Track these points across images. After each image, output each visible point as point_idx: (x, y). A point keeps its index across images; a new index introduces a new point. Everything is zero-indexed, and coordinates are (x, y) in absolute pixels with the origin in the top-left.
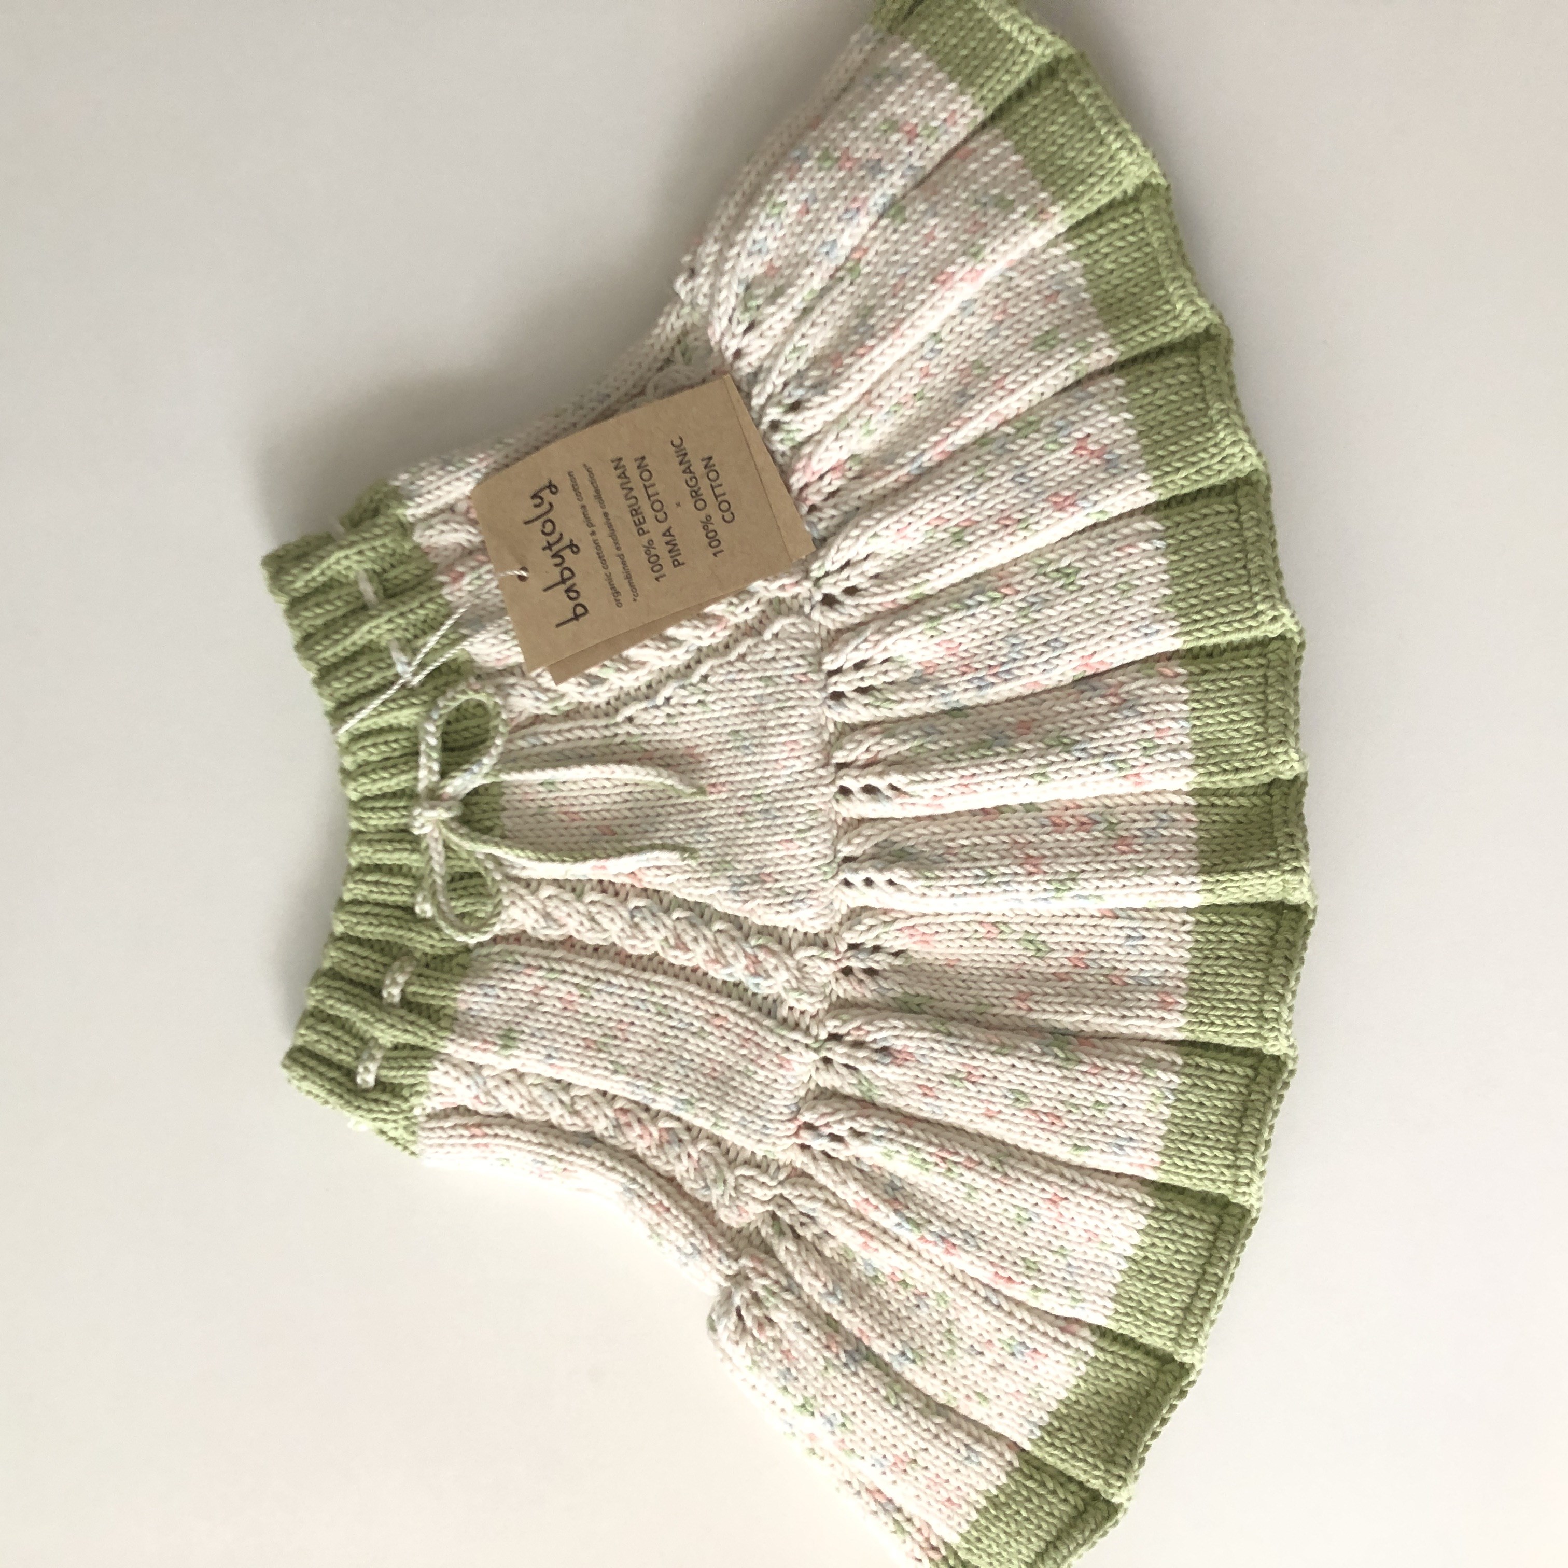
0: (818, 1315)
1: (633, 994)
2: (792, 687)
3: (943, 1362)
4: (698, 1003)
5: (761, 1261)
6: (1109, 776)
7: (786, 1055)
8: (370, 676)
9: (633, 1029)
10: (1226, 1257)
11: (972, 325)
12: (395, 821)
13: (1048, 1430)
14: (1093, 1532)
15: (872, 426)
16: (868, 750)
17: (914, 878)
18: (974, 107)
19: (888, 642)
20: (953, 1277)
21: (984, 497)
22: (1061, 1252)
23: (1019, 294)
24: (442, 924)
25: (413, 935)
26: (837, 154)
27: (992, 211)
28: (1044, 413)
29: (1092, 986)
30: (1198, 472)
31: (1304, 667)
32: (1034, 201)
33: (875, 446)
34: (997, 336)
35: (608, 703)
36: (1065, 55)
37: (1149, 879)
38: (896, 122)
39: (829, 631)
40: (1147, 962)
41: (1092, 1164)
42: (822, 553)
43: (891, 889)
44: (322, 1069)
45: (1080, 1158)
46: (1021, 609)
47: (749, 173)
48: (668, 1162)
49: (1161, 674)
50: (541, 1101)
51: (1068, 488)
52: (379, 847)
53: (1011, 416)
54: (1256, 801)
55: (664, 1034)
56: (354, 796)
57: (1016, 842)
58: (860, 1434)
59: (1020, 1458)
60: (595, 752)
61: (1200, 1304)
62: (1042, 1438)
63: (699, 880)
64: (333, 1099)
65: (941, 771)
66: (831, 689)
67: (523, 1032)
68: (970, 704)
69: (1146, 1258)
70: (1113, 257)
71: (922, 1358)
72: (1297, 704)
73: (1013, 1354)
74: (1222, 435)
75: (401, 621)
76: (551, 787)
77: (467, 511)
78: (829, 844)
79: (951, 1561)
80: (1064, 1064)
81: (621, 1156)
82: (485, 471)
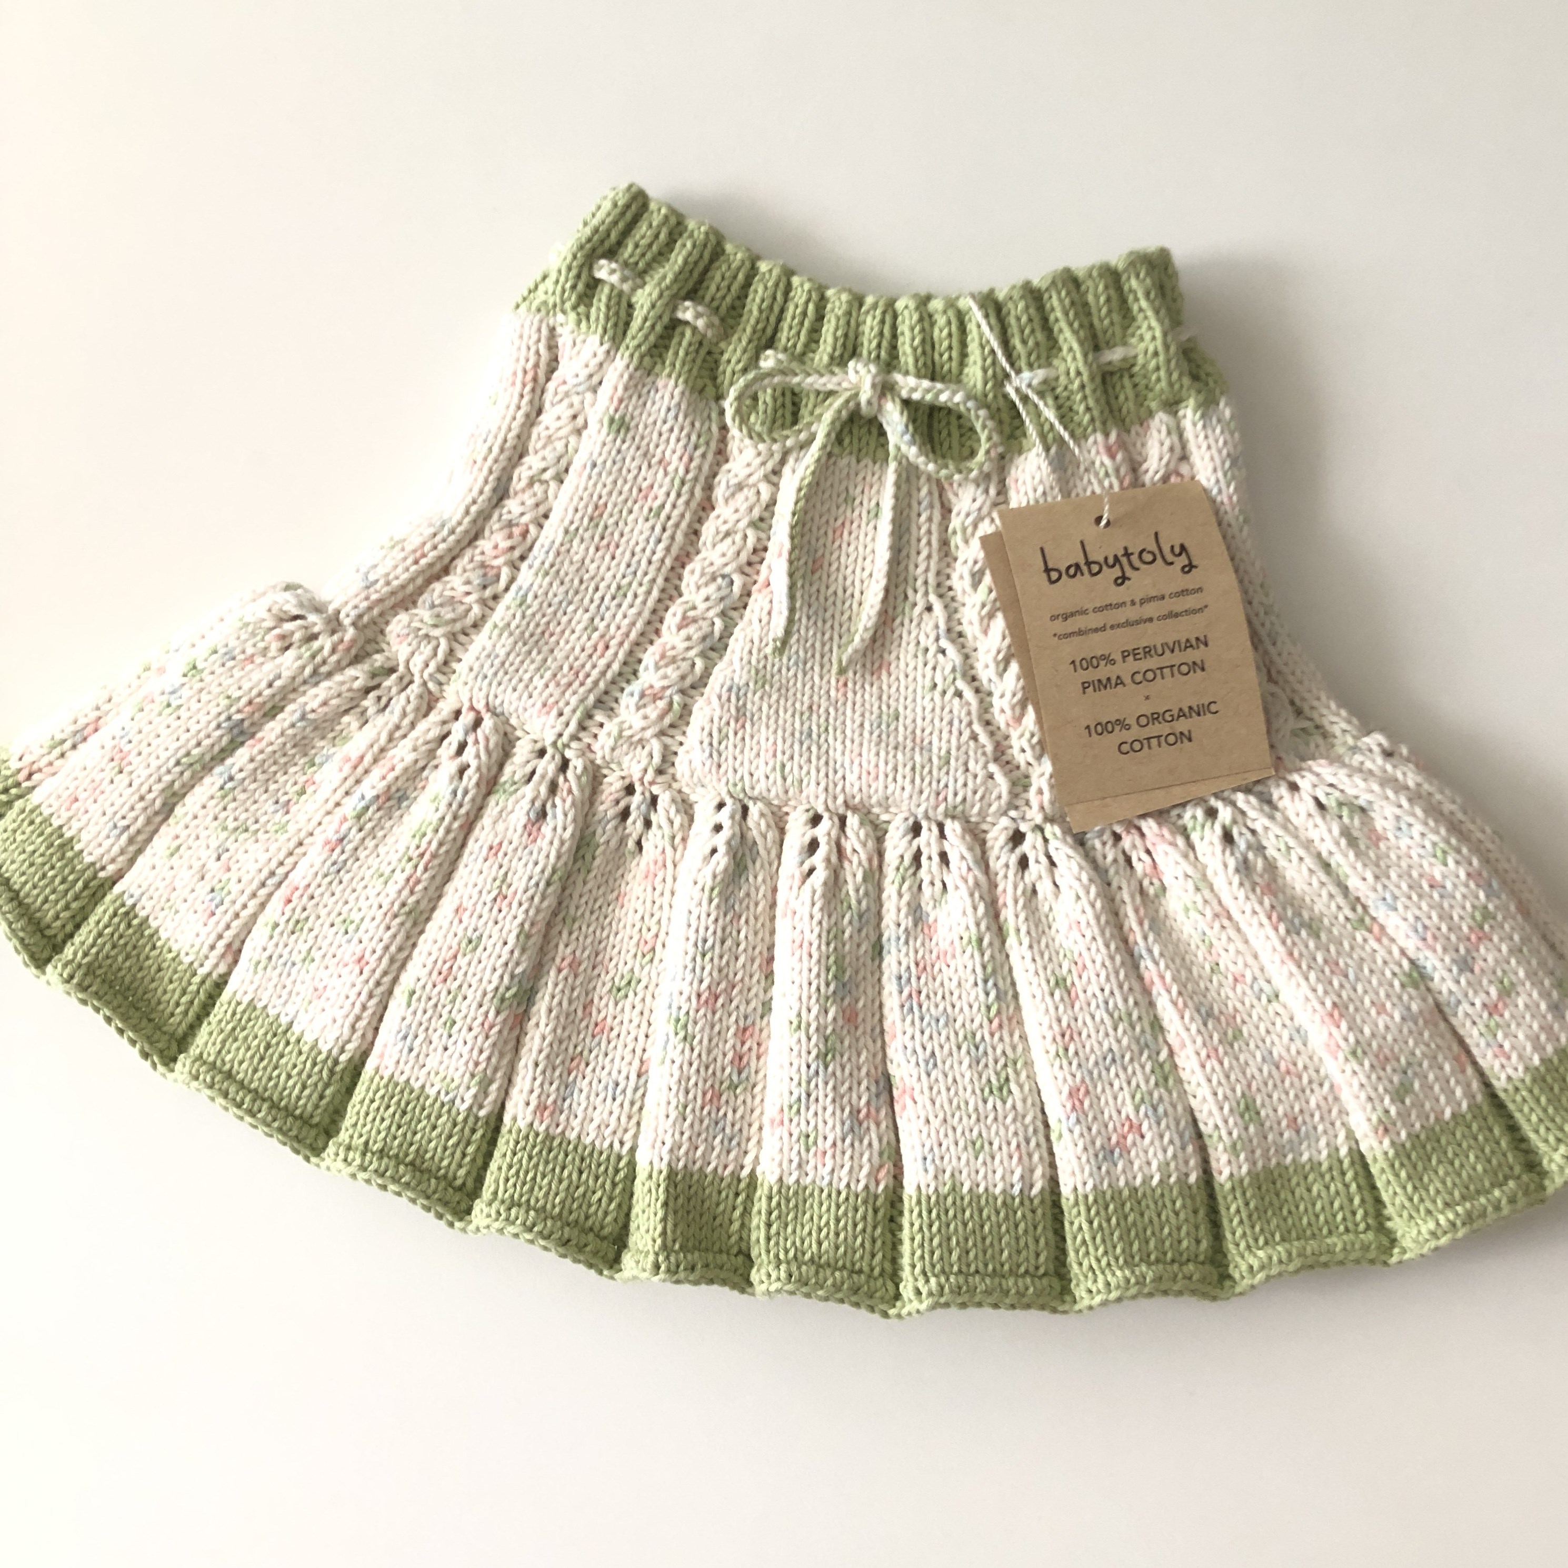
0: (283, 699)
1: (644, 563)
2: (934, 784)
3: (216, 818)
4: (624, 629)
5: (348, 649)
6: (787, 1094)
7: (554, 712)
8: (1024, 342)
9: (608, 558)
10: (276, 1124)
11: (1280, 1037)
12: (866, 343)
13: (130, 913)
14: (22, 940)
15: (1193, 914)
16: (855, 851)
17: (715, 876)
18: (1509, 1078)
19: (964, 891)
20: (300, 844)
21: (1098, 1019)
22: (308, 958)
23: (1303, 1091)
24: (751, 376)
25: (744, 343)
26: (1486, 927)
27: (1396, 1079)
28: (1175, 1095)
29: (574, 1038)
30: (1084, 1242)
31: (863, 1313)
32: (1399, 1124)
33: (1171, 914)
34: (1264, 1060)
35: (950, 589)
36: (1547, 1182)
37: (673, 1115)
38: (1509, 995)
39: (985, 832)
40: (588, 1098)
41: (392, 1005)
42: (1069, 839)
43: (708, 850)
44: (621, 225)
45: (400, 993)
46: (974, 1035)
47: (1483, 832)
48: (465, 571)
49: (881, 1166)
50: (549, 448)
51: (1091, 1106)
52: (842, 322)
53: (1177, 1060)
54: (733, 1239)
55: (597, 589)
56: (900, 305)
57: (734, 987)
58: (156, 720)
59: (106, 879)
60: (902, 566)
61: (232, 1090)
62: (123, 905)
63: (750, 652)
64: (588, 231)
65: (820, 923)
66: (924, 824)
67: (624, 442)
68: (884, 965)
69: (288, 1043)
70: (1324, 1194)
71: (223, 797)
72: (826, 1299)
73: (213, 891)
74: (1118, 1273)
75: (1077, 384)
76: (872, 514)
77: (1178, 474)
78: (765, 794)
79: (14, 791)
80: (499, 995)
81: (480, 522)
82: (1219, 499)
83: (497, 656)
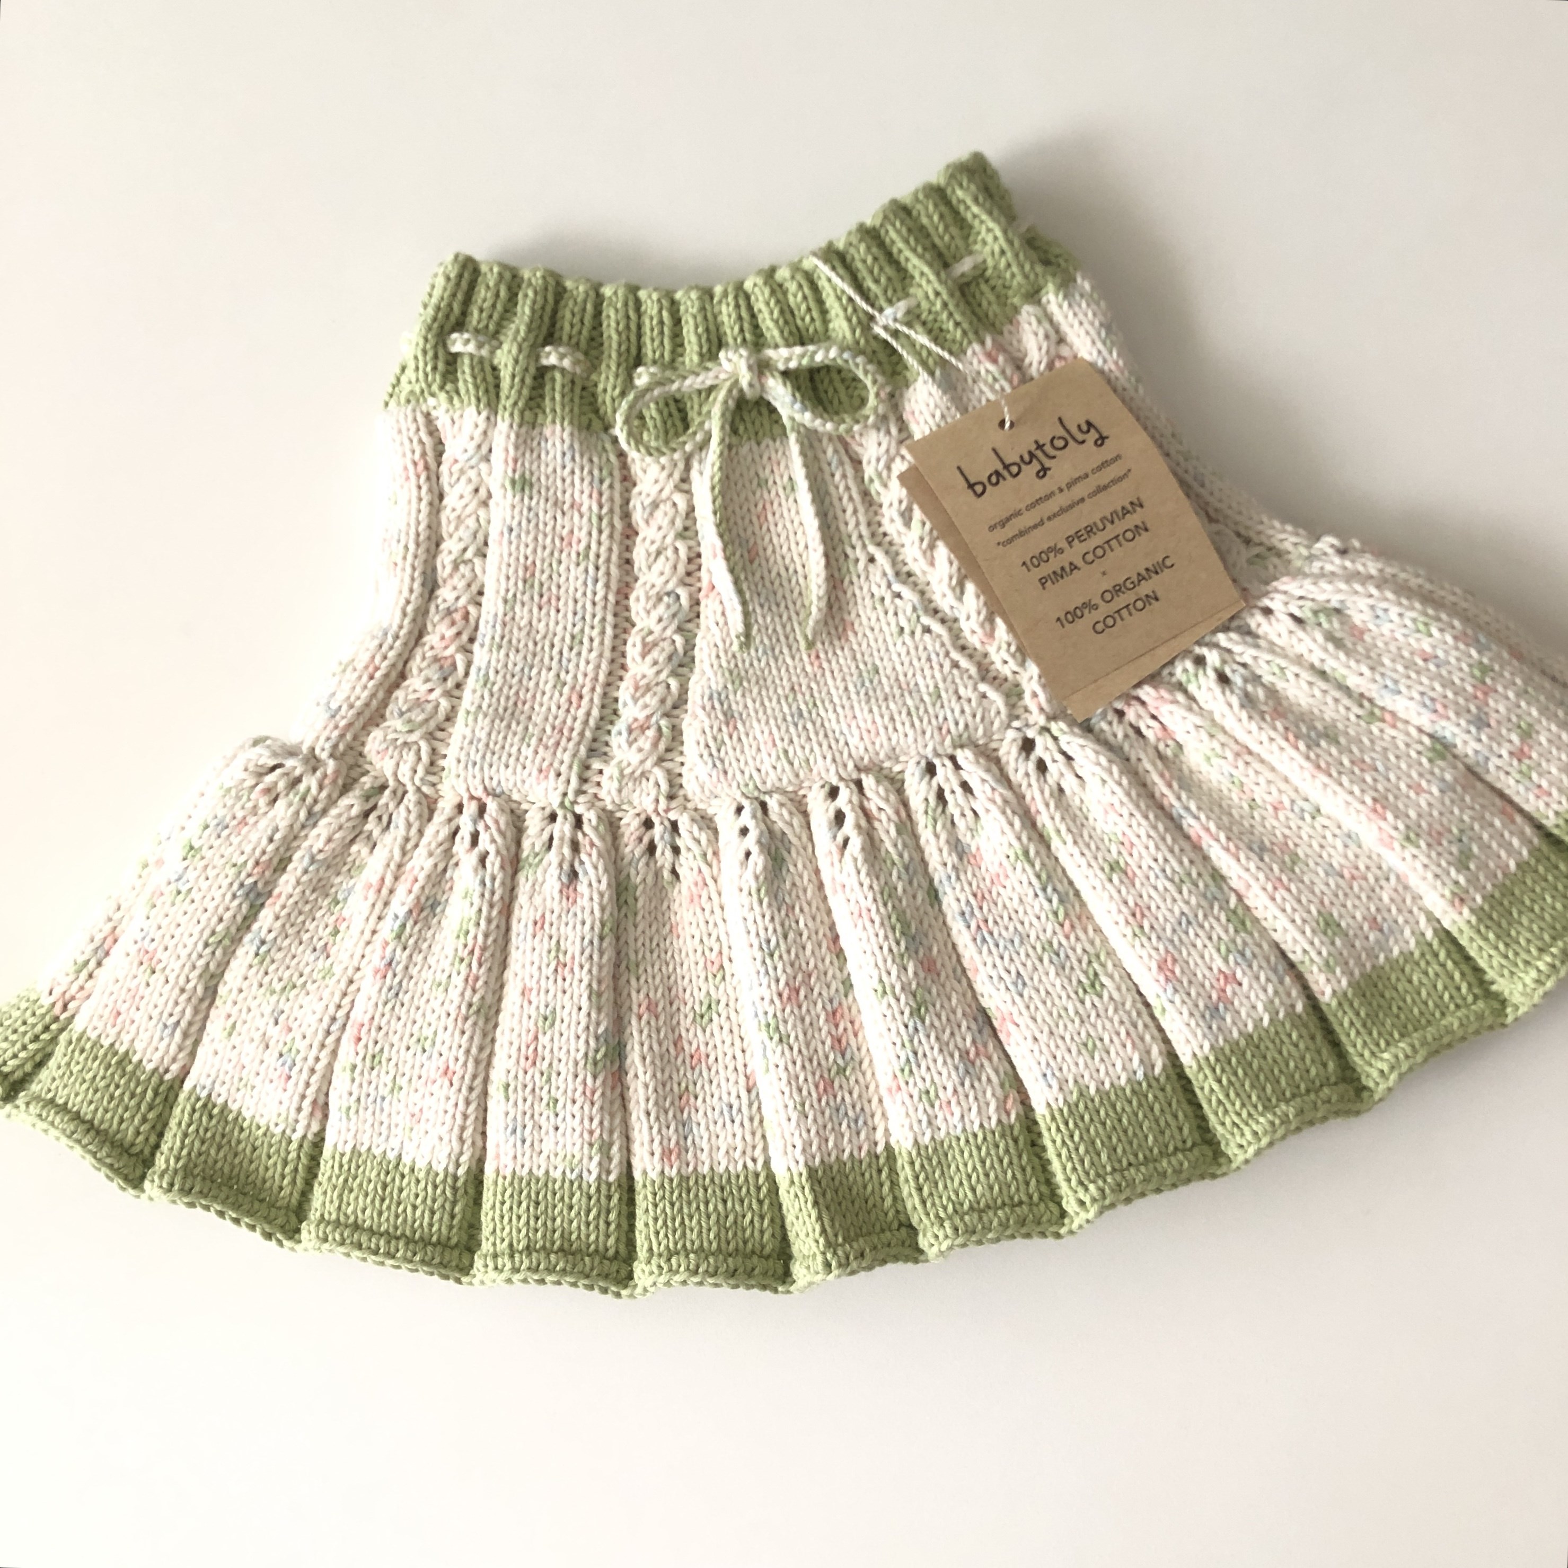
0: (288, 849)
1: (589, 606)
2: (934, 721)
3: (261, 985)
4: (591, 675)
5: (334, 782)
6: (895, 1059)
7: (552, 774)
8: (877, 281)
9: (553, 612)
10: (417, 1258)
11: (1334, 847)
12: (728, 331)
13: (208, 1105)
14: (111, 1166)
15: (1215, 761)
16: (880, 809)
17: (757, 878)
18: (1557, 813)
19: (995, 812)
20: (351, 982)
21: (1161, 888)
22: (395, 1088)
23: (1373, 890)
24: (631, 397)
25: (614, 368)
26: (1488, 681)
27: (1454, 849)
28: (1256, 935)
29: (675, 1077)
30: (1220, 1102)
31: (1037, 1241)
32: (1471, 890)
33: (1194, 769)
34: (1327, 874)
35: (885, 534)
37: (794, 1116)
38: (1530, 737)
39: (996, 750)
40: (708, 1129)
41: (491, 1104)
42: (1076, 730)
43: (742, 855)
44: (460, 296)
45: (495, 1091)
46: (1051, 944)
47: (1455, 594)
48: (421, 670)
49: (1006, 1097)
50: (462, 528)
51: (1183, 972)
52: (699, 319)
53: (1247, 901)
54: (890, 1215)
55: (552, 646)
56: (748, 285)
57: (810, 976)
58: (171, 911)
59: (174, 1080)
60: (833, 528)
61: (364, 1239)
62: (198, 1099)
63: (718, 657)
64: (430, 311)
65: (871, 887)
66: (937, 762)
67: (531, 498)
68: (944, 907)
69: (403, 1176)
70: (1425, 981)
71: (262, 962)
72: (998, 1240)
73: (281, 1055)
74: (1262, 1120)
75: (938, 305)
76: (789, 489)
77: (1060, 357)
78: (778, 784)
79: (54, 1027)
80: (590, 1060)
81: (419, 619)
82: (1106, 368)
83: (479, 740)
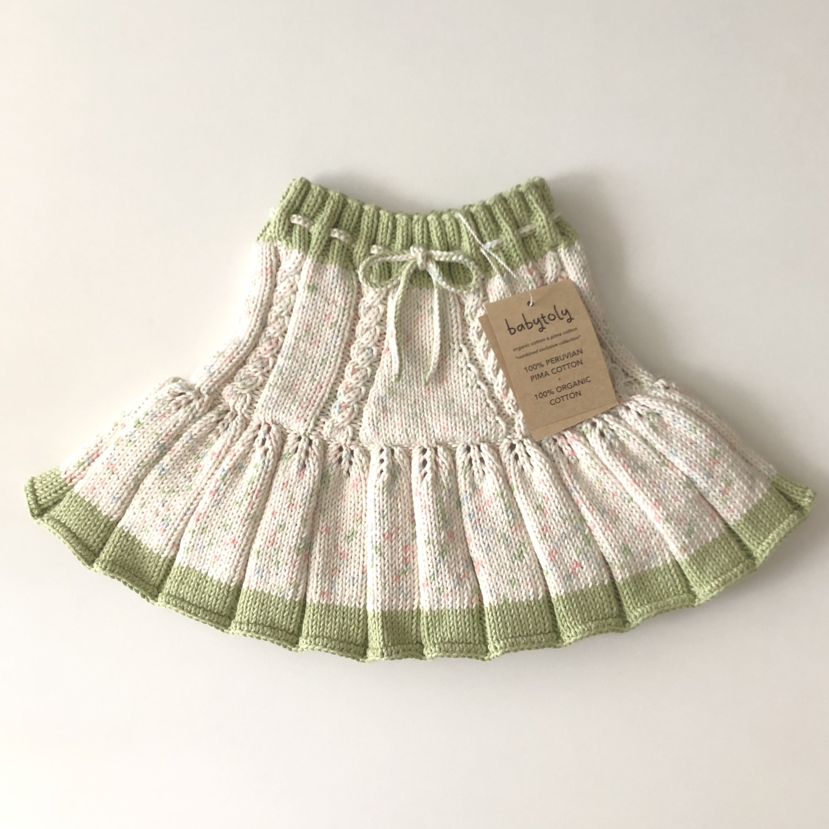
0: (181, 431)
1: (332, 348)
2: (473, 429)
3: (159, 488)
4: (327, 379)
5: (207, 405)
6: (428, 572)
7: (303, 420)
8: (486, 229)
9: (316, 347)
11: (635, 516)
12: (416, 237)
13: (127, 535)
14: (81, 554)
15: (591, 469)
16: (443, 463)
17: (383, 482)
18: (735, 520)
19: (492, 474)
20: (199, 494)
21: (557, 520)
22: (210, 544)
23: (648, 538)
24: (368, 259)
25: (362, 243)
26: (717, 458)
27: (686, 528)
28: (594, 548)
29: (332, 561)
30: (563, 616)
31: (474, 660)
32: (690, 547)
33: (583, 470)
34: (629, 527)
35: (469, 340)
36: (756, 562)
37: (380, 588)
38: (730, 485)
39: (498, 446)
40: (342, 586)
41: (251, 559)
42: (534, 444)
43: (379, 471)
44: (300, 198)
45: (253, 553)
46: (505, 535)
47: (711, 416)
48: (253, 362)
49: (473, 597)
50: (282, 302)
51: (559, 558)
52: (405, 229)
53: (593, 533)
54: (414, 637)
55: (313, 362)
56: (429, 218)
57: (398, 529)
58: (126, 449)
59: (114, 521)
60: (446, 334)
61: (185, 606)
62: (123, 532)
63: (385, 381)
64: (285, 202)
65: (432, 496)
66: (471, 446)
67: (315, 295)
68: (463, 510)
69: (207, 582)
70: (663, 580)
71: (161, 478)
72: (457, 657)
73: (163, 520)
74: (580, 627)
75: (511, 245)
76: (430, 312)
77: (561, 277)
78: (400, 443)
79: (65, 488)
80: (297, 548)
81: (256, 339)
82: (580, 286)
83: (273, 399)
